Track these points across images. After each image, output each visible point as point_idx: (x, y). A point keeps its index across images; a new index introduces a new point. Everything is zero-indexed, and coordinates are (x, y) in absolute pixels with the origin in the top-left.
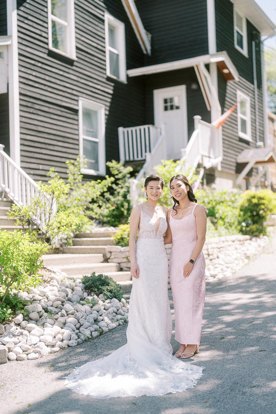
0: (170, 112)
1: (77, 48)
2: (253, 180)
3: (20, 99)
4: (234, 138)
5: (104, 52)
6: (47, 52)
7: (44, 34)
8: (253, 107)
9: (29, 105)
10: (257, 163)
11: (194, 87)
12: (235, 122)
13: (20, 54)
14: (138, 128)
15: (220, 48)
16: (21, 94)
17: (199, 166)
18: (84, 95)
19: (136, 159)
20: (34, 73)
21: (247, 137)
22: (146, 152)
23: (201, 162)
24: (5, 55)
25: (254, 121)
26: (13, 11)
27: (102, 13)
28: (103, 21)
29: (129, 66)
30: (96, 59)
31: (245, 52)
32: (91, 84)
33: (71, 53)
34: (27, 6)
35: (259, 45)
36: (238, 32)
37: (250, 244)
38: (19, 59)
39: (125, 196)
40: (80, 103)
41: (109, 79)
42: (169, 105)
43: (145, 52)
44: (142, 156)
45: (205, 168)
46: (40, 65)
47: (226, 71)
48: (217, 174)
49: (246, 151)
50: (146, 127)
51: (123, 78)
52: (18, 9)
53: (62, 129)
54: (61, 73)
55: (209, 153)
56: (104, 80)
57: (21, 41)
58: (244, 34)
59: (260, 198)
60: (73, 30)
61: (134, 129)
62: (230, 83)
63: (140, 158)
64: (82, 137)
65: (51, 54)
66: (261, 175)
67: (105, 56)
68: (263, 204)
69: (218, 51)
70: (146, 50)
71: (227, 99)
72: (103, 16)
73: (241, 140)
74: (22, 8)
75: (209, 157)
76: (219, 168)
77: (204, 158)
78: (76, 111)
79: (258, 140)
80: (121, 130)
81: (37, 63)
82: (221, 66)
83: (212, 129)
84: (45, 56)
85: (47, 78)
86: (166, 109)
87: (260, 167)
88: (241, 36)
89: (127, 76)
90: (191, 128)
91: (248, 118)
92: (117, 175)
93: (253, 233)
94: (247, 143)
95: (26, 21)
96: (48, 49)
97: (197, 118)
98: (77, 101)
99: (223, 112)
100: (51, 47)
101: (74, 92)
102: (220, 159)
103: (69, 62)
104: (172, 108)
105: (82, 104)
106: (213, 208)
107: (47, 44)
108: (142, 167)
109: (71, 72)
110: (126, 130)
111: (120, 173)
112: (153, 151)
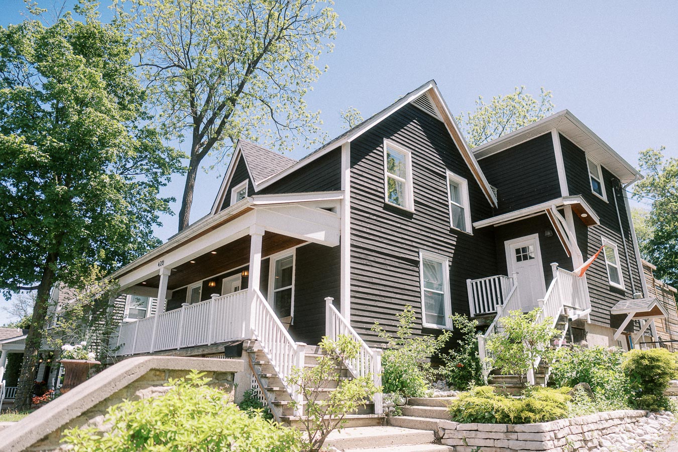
0: (523, 263)
1: (416, 201)
2: (636, 336)
3: (351, 251)
4: (605, 287)
5: (448, 206)
6: (383, 205)
7: (380, 190)
8: (622, 254)
9: (362, 256)
10: (637, 315)
11: (548, 233)
12: (604, 271)
13: (352, 208)
14: (487, 279)
15: (573, 192)
16: (352, 245)
17: (562, 318)
18: (425, 247)
19: (487, 311)
20: (369, 226)
21: (621, 286)
22: (497, 304)
23: (564, 313)
24: (338, 210)
25: (626, 270)
26: (346, 169)
27: (443, 170)
28: (445, 178)
29: (474, 219)
30: (437, 212)
31: (605, 198)
32: (432, 236)
33: (410, 207)
34: (362, 164)
35: (620, 191)
36: (592, 178)
37: (647, 423)
38: (351, 212)
39: (472, 354)
40: (421, 254)
41: (452, 231)
42: (522, 255)
43: (492, 206)
44: (493, 309)
45: (570, 320)
46: (375, 218)
47: (584, 215)
48: (587, 328)
49: (621, 302)
50: (496, 277)
51: (469, 230)
52: (351, 167)
53: (400, 281)
54: (399, 225)
55: (574, 303)
56: (448, 233)
57: (354, 195)
58: (601, 180)
59: (652, 359)
60: (412, 185)
61: (483, 280)
62: (590, 228)
63: (491, 311)
64: (423, 288)
65: (387, 207)
66: (644, 329)
67: (448, 210)
68: (659, 367)
69: (570, 195)
70: (493, 203)
71: (589, 244)
72: (445, 173)
73: (613, 289)
74: (356, 166)
75: (575, 309)
76: (589, 322)
77: (568, 309)
78: (416, 263)
79: (635, 291)
80: (469, 281)
81: (371, 216)
82: (577, 210)
83: (575, 277)
84: (381, 209)
85: (383, 230)
86: (519, 259)
87: (642, 320)
88: (599, 184)
89: (473, 228)
90: (549, 276)
91: (618, 266)
92: (462, 329)
93: (648, 406)
94: (621, 293)
95: (361, 178)
96: (384, 203)
97: (554, 265)
98: (418, 253)
99: (585, 259)
100: (387, 200)
101: (414, 244)
102: (589, 311)
103: (408, 215)
104: (525, 258)
105: (423, 256)
106: (587, 371)
107: (384, 198)
108: (492, 321)
109: (410, 224)
110: (474, 282)
111: (465, 327)
112: (505, 302)
